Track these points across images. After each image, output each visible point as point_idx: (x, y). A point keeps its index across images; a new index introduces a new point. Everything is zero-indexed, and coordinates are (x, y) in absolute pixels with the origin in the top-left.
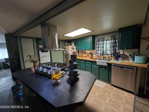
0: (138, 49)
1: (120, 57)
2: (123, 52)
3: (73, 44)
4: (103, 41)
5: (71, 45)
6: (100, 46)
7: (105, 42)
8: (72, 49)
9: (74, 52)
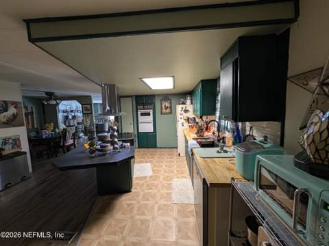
3: (188, 102)
8: (183, 112)
9: (188, 120)
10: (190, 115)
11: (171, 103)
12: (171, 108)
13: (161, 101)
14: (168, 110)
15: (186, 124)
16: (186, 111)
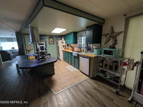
0: (100, 44)
1: (90, 50)
2: (92, 46)
3: (63, 39)
4: (82, 36)
5: (61, 40)
6: (79, 41)
7: (83, 37)
8: (61, 43)
9: (63, 46)
10: (64, 44)
11: (53, 40)
12: (53, 42)
13: (49, 38)
14: (52, 43)
15: (63, 48)
16: (63, 43)
